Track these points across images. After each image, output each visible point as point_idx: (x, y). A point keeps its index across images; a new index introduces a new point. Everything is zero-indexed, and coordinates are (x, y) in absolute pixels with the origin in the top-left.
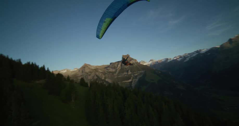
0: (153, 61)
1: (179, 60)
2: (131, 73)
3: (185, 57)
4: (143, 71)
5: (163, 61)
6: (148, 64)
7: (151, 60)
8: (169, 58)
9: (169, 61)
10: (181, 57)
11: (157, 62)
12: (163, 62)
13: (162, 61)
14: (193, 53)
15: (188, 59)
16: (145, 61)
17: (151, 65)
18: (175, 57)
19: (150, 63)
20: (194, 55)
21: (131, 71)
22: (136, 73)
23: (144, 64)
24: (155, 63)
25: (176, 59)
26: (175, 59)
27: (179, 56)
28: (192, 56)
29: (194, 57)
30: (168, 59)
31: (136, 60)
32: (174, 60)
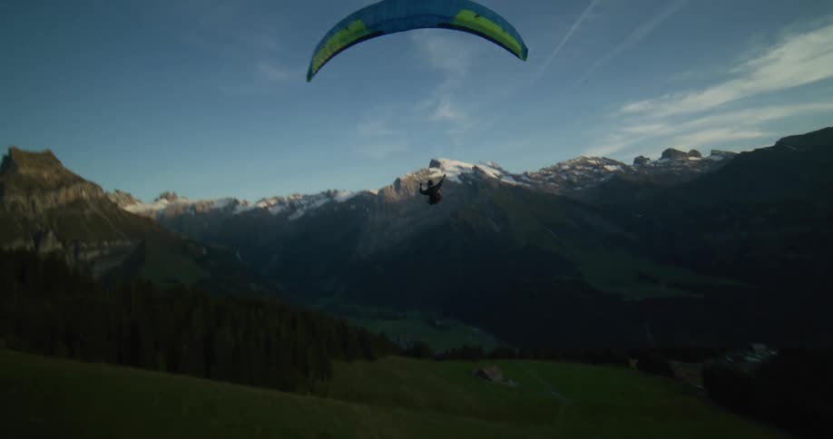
0: (173, 203)
1: (276, 210)
2: (59, 246)
3: (293, 206)
4: (128, 243)
5: (216, 205)
6: (151, 211)
7: (166, 196)
8: (241, 199)
9: (239, 209)
10: (280, 202)
11: (193, 207)
12: (216, 212)
13: (211, 207)
14: (317, 197)
15: (300, 213)
16: (135, 196)
17: (161, 215)
18: (264, 200)
19: (162, 205)
20: (319, 204)
21: (59, 238)
22: (92, 249)
23: (130, 208)
24: (182, 212)
25: (266, 208)
26: (262, 205)
27: (276, 198)
28: (312, 206)
29: (317, 210)
30: (236, 202)
31: (95, 187)
32: (256, 210)
